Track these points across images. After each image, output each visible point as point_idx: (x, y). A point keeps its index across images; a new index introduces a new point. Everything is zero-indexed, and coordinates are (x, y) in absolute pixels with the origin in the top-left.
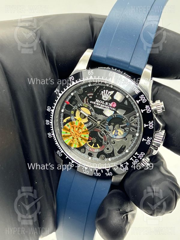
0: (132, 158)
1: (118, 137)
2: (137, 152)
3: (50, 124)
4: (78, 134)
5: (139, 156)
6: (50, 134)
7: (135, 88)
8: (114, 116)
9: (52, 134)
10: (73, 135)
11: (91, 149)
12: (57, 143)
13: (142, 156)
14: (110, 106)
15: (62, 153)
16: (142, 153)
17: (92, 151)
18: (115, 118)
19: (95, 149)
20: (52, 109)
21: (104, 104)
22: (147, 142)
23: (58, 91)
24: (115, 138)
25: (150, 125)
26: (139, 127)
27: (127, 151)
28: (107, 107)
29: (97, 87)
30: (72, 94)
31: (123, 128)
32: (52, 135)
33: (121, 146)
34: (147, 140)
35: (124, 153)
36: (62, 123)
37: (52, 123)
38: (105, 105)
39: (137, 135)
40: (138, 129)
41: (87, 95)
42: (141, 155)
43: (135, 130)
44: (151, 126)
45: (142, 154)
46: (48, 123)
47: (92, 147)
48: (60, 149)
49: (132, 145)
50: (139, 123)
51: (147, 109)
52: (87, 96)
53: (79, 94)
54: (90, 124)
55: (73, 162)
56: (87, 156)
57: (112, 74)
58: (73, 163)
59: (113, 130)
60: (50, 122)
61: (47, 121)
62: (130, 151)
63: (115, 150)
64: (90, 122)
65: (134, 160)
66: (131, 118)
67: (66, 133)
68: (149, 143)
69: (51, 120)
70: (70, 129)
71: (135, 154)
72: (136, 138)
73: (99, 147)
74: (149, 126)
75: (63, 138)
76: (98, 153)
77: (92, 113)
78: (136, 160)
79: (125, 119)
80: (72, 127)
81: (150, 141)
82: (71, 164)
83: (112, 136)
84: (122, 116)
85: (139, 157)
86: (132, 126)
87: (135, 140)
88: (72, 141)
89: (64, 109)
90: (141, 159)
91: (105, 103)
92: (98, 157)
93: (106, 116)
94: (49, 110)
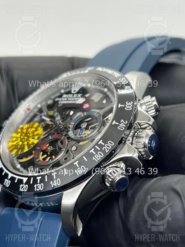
0: (93, 149)
2: (102, 141)
5: (104, 146)
8: (84, 114)
13: (109, 147)
16: (110, 142)
22: (120, 126)
25: (128, 106)
34: (120, 124)
42: (107, 146)
58: (9, 180)
68: (122, 128)
71: (99, 143)
74: (125, 107)
78: (100, 153)
79: (97, 114)
81: (125, 126)
85: (104, 149)
90: (107, 151)
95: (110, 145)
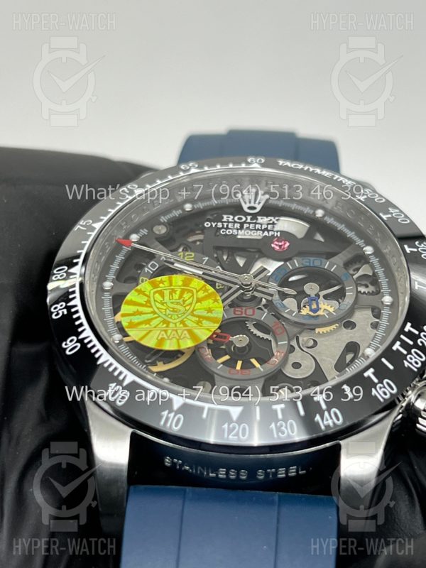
0: (398, 343)
2: (410, 324)
4: (182, 309)
5: (419, 336)
8: (292, 263)
9: (81, 336)
10: (165, 315)
12: (105, 358)
17: (240, 376)
19: (251, 370)
21: (254, 221)
25: (422, 250)
26: (384, 280)
27: (370, 351)
32: (82, 340)
33: (340, 350)
35: (359, 361)
37: (76, 302)
38: (255, 223)
39: (387, 300)
40: (385, 285)
42: (425, 336)
48: (120, 373)
49: (380, 333)
50: (380, 270)
51: (396, 215)
55: (178, 403)
57: (256, 160)
58: (177, 413)
59: (300, 309)
60: (71, 304)
63: (325, 364)
70: (148, 301)
71: (406, 330)
72: (387, 311)
74: (420, 253)
75: (127, 329)
76: (263, 380)
78: (416, 353)
79: (332, 265)
80: (155, 292)
82: (172, 415)
87: (386, 316)
88: (163, 333)
91: (257, 219)
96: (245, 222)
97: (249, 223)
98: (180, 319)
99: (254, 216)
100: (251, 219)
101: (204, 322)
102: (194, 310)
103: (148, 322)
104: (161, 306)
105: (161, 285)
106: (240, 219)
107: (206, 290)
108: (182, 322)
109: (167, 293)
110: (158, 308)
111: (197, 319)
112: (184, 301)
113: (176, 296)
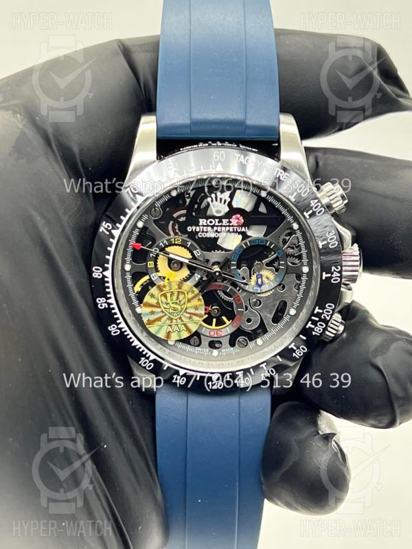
0: (310, 322)
1: (264, 288)
2: (317, 307)
3: (109, 304)
4: (180, 308)
5: (323, 313)
6: (114, 327)
7: (278, 171)
8: (246, 244)
9: (120, 326)
11: (212, 333)
12: (136, 343)
13: (329, 312)
14: (233, 226)
15: (154, 361)
17: (216, 336)
18: (248, 248)
19: (222, 330)
20: (105, 269)
21: (220, 224)
22: (332, 277)
23: (108, 226)
24: (259, 291)
25: (330, 240)
26: (304, 252)
27: (293, 312)
28: (228, 228)
29: (189, 194)
30: (140, 224)
31: (269, 264)
32: (120, 329)
33: (275, 305)
34: (332, 274)
35: (286, 319)
36: (132, 295)
37: (112, 301)
38: (221, 226)
39: (306, 269)
40: (305, 256)
41: (174, 217)
42: (326, 311)
43: (297, 261)
44: (333, 242)
45: (329, 307)
46: (103, 304)
47: (214, 327)
48: (147, 354)
49: (300, 296)
50: (302, 243)
51: (315, 208)
52: (173, 219)
53: (155, 221)
54: (197, 279)
55: (182, 372)
56: (208, 349)
57: (219, 155)
58: (182, 377)
59: (250, 276)
60: (109, 301)
61: (99, 301)
62: (299, 309)
63: (265, 318)
64: (196, 275)
65: (316, 326)
66: (283, 237)
67: (152, 313)
68: (337, 280)
69: (108, 296)
70: (158, 303)
71: (315, 312)
72: (304, 278)
73: (228, 323)
74: (328, 243)
75: (147, 326)
76: (229, 336)
77: (194, 252)
78: (320, 325)
79: (271, 244)
80: (161, 295)
81: (339, 275)
82: (179, 377)
83: (252, 291)
84: (262, 241)
85: (324, 317)
86: (288, 255)
87: (304, 283)
88: (169, 327)
89: (131, 263)
90: (328, 319)
91: (222, 222)
92: (232, 344)
93: (226, 250)
94: (99, 275)
95: (329, 309)
96: (214, 226)
97: (217, 226)
98: (178, 316)
99: (220, 219)
100: (219, 222)
101: (194, 317)
102: (186, 308)
103: (159, 319)
104: (165, 306)
105: (164, 289)
106: (211, 222)
107: (193, 292)
108: (180, 318)
109: (168, 295)
110: (165, 308)
111: (189, 315)
112: (180, 301)
113: (175, 298)
